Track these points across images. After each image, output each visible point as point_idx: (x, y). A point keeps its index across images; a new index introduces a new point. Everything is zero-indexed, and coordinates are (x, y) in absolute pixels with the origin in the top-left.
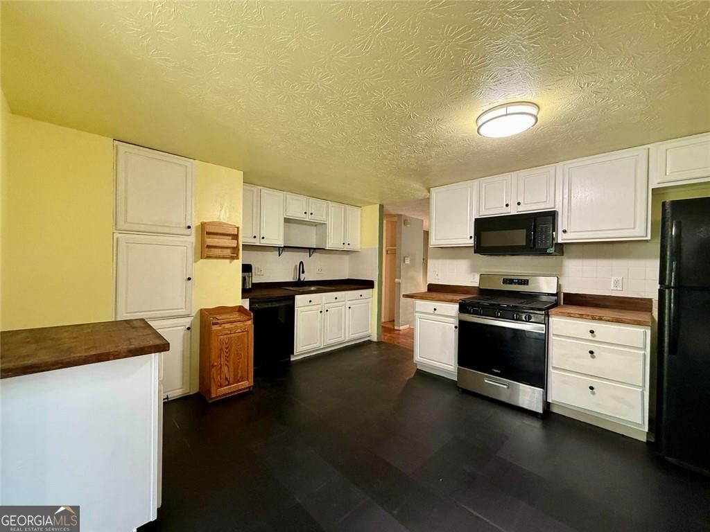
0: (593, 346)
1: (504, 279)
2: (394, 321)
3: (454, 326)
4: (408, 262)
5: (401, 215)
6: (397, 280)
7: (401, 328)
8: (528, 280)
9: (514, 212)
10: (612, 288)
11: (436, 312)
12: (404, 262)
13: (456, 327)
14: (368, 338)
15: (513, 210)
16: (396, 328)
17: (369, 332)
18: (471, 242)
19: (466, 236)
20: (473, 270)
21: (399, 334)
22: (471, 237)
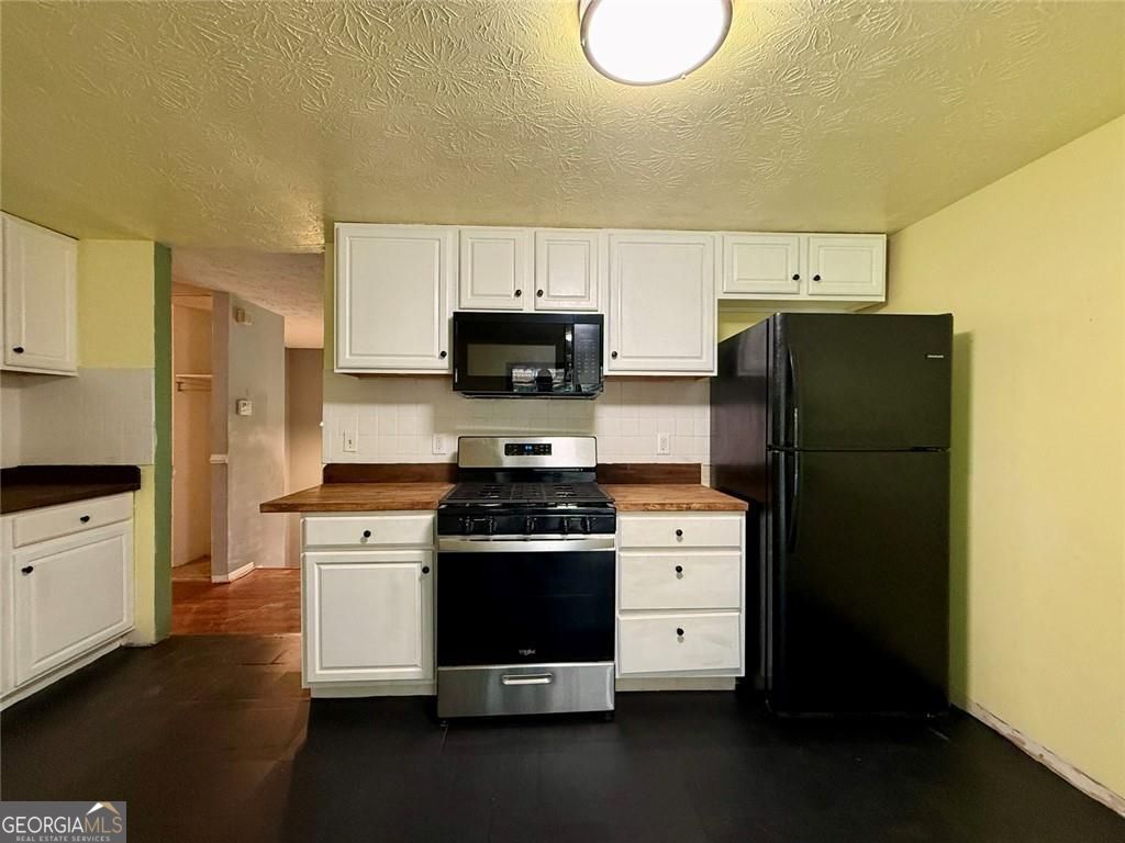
0: (679, 557)
1: (507, 446)
2: (207, 558)
3: (417, 569)
4: (246, 411)
5: (226, 294)
6: (215, 458)
7: (232, 576)
8: (550, 445)
9: (528, 309)
10: (659, 451)
11: (370, 540)
12: (237, 410)
13: (425, 570)
14: (122, 642)
15: (527, 306)
16: (216, 579)
17: (125, 623)
18: (443, 366)
19: (430, 351)
20: (439, 427)
21: (224, 597)
22: (443, 354)
